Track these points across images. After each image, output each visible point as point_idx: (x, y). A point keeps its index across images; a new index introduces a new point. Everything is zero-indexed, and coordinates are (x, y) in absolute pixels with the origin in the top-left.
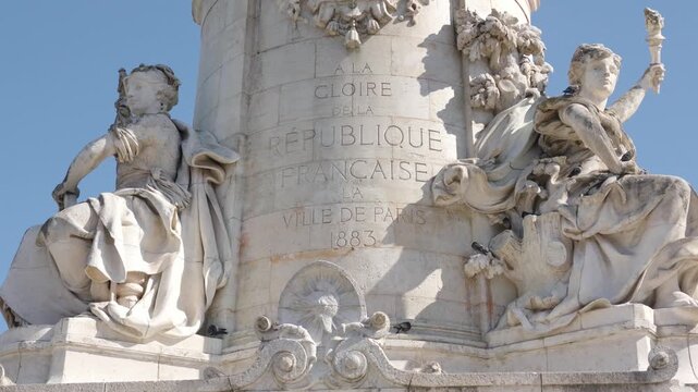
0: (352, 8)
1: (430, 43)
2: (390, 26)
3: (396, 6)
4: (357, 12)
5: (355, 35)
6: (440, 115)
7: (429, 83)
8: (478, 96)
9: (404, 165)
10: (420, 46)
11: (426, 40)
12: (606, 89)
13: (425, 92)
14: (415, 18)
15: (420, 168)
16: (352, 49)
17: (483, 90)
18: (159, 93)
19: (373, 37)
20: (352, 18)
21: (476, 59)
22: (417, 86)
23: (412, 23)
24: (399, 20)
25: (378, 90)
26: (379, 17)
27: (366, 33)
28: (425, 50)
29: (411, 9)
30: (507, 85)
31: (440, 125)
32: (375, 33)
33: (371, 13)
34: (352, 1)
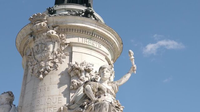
0: (41, 69)
1: (62, 74)
2: (51, 72)
3: (52, 66)
4: (42, 70)
5: (41, 76)
6: (62, 93)
7: (60, 85)
8: (71, 86)
9: (50, 109)
10: (59, 75)
11: (61, 73)
12: (104, 77)
13: (59, 87)
14: (58, 68)
15: (55, 109)
16: (41, 80)
17: (72, 84)
18: (7, 99)
19: (47, 75)
20: (41, 72)
21: (73, 76)
22: (57, 86)
23: (57, 70)
24: (53, 70)
25: (46, 90)
26: (47, 70)
27: (44, 75)
28: (60, 76)
29: (56, 66)
30: (79, 81)
31: (62, 96)
32: (47, 74)
33: (46, 69)
34: (41, 67)
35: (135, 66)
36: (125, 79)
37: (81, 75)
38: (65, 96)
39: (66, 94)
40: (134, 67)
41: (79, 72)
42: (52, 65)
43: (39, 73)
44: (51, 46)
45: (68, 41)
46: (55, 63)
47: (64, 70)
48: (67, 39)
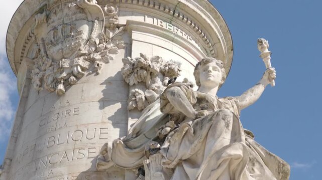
0: (61, 73)
1: (109, 82)
2: (84, 79)
3: (87, 67)
4: (64, 74)
5: (61, 87)
6: (109, 119)
7: (104, 102)
8: (131, 103)
9: (81, 151)
10: (102, 84)
11: (105, 81)
12: (209, 80)
13: (102, 107)
14: (99, 71)
15: (91, 150)
16: (61, 95)
17: (134, 98)
19: (73, 86)
20: (61, 79)
21: (134, 84)
22: (98, 105)
23: (97, 74)
24: (89, 74)
25: (72, 113)
26: (76, 74)
27: (68, 84)
28: (105, 85)
29: (96, 66)
30: (149, 92)
31: (109, 125)
32: (75, 83)
33: (72, 74)
34: (61, 69)
35: (273, 69)
36: (253, 94)
37: (154, 82)
38: (115, 125)
39: (119, 120)
40: (271, 72)
41: (149, 77)
42: (86, 64)
43: (56, 82)
44: (85, 28)
45: (122, 20)
46: (92, 61)
47: (113, 76)
48: (120, 17)
